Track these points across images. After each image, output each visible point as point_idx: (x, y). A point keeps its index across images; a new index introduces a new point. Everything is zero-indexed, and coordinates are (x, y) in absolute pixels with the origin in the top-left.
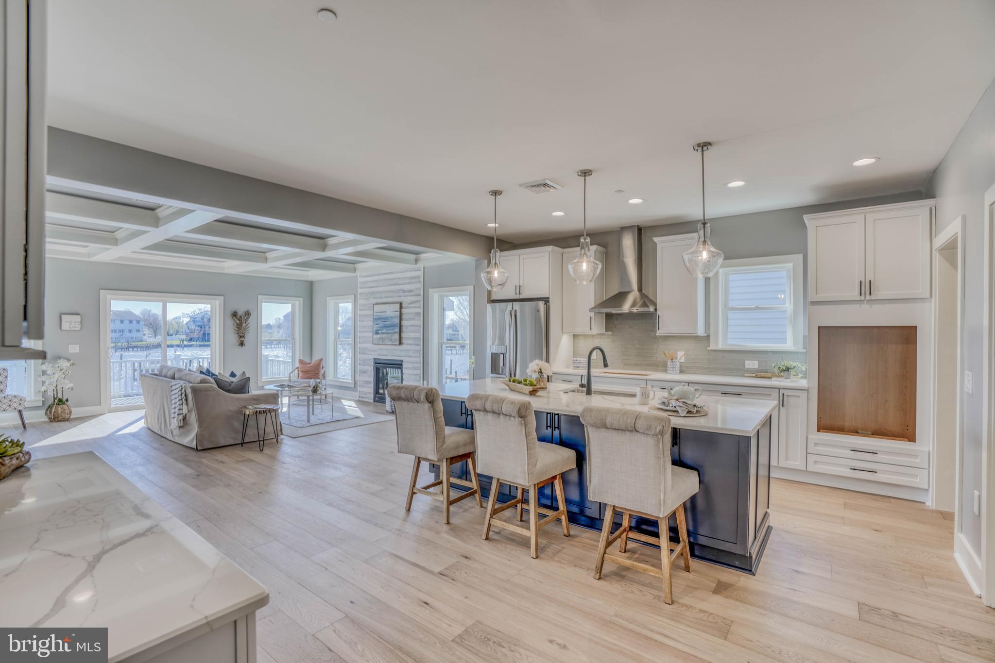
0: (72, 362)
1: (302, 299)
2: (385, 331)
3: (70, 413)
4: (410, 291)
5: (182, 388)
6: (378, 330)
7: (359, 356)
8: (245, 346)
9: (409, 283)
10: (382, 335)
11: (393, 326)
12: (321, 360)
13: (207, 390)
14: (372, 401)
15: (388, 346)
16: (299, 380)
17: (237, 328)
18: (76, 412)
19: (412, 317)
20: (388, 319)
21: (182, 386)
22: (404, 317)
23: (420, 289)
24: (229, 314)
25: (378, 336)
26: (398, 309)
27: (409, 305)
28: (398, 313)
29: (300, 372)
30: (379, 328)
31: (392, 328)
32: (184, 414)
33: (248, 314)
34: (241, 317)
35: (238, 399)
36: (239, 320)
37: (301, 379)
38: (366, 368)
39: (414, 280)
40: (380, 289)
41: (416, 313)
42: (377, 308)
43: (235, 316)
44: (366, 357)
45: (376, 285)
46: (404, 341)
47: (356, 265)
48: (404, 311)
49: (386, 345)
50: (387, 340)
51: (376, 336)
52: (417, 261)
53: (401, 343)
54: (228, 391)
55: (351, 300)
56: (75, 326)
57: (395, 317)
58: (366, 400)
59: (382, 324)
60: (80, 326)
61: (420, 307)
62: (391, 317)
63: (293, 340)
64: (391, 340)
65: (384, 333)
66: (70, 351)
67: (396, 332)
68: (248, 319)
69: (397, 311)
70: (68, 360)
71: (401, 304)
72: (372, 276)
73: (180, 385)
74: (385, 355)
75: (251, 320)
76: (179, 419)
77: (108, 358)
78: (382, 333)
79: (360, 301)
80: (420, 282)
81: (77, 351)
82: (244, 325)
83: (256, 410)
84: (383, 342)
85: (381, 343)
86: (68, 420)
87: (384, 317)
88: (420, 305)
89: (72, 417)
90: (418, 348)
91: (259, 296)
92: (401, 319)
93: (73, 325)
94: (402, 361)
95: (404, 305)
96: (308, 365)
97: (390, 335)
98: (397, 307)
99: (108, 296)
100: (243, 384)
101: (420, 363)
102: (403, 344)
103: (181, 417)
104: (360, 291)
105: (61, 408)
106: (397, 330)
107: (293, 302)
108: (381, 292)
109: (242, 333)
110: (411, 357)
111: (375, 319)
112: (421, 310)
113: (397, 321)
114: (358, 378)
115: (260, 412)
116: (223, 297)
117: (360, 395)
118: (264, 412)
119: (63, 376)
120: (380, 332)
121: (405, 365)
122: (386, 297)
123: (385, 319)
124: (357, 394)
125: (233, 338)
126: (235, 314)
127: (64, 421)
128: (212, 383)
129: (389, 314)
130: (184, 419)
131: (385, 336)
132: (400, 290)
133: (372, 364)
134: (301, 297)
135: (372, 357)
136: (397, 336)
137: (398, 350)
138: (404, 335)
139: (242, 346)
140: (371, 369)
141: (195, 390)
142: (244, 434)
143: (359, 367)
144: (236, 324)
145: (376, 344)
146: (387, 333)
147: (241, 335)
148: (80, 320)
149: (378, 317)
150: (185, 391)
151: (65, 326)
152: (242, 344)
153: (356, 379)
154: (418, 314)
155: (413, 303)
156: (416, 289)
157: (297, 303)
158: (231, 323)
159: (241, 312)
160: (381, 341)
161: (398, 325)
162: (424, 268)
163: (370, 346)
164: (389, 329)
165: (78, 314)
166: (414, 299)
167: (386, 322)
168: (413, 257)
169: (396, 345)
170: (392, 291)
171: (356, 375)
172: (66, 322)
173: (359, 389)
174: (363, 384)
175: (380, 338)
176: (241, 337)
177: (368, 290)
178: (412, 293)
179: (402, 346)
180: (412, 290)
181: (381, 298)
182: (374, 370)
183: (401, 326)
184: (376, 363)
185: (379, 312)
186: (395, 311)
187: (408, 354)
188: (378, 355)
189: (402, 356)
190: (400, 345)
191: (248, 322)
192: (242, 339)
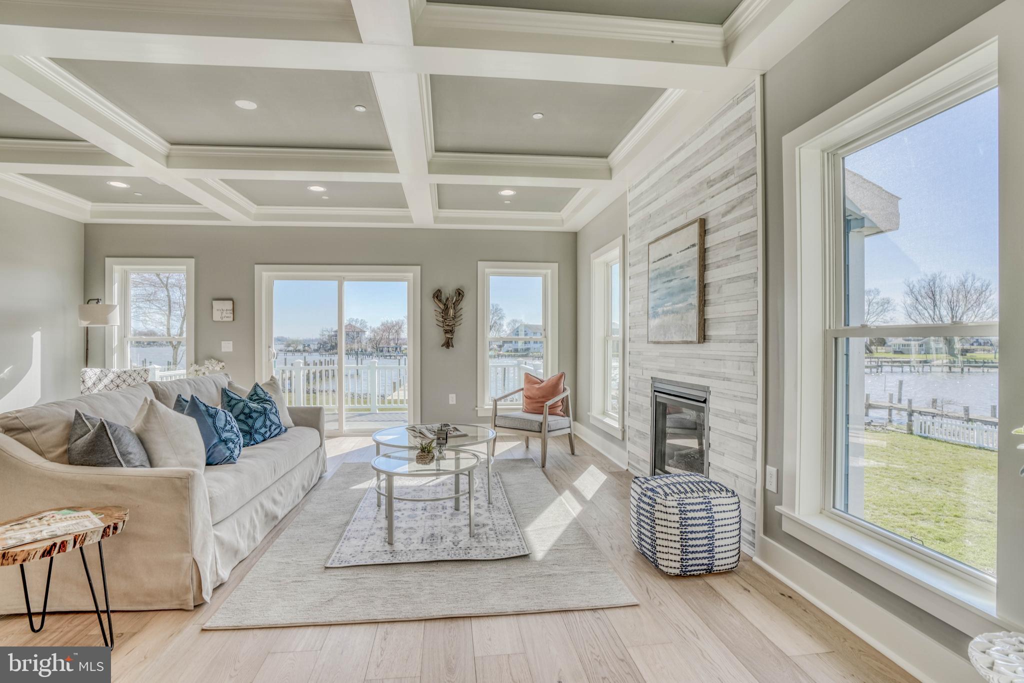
0: (224, 363)
1: (559, 264)
2: (668, 306)
4: (726, 175)
6: (657, 306)
7: (629, 371)
8: (453, 348)
9: (722, 153)
10: (663, 317)
12: (563, 377)
15: (674, 346)
17: (443, 317)
19: (734, 251)
20: (675, 273)
22: (711, 258)
23: (754, 153)
24: (429, 293)
25: (657, 321)
26: (696, 240)
27: (723, 220)
28: (696, 248)
29: (524, 398)
30: (659, 302)
31: (682, 296)
33: (460, 293)
34: (448, 298)
36: (445, 305)
37: (525, 413)
38: (640, 400)
39: (733, 138)
40: (661, 202)
41: (743, 237)
42: (657, 251)
43: (437, 297)
44: (640, 373)
45: (654, 195)
46: (711, 332)
47: (608, 159)
48: (711, 240)
49: (671, 342)
51: (653, 323)
52: (728, 50)
55: (616, 249)
56: (227, 315)
57: (688, 264)
59: (664, 290)
60: (232, 316)
61: (756, 213)
62: (681, 267)
64: (682, 330)
65: (667, 313)
66: (223, 350)
67: (693, 306)
68: (458, 302)
69: (694, 245)
70: (219, 361)
71: (703, 222)
72: (648, 177)
74: (671, 372)
75: (466, 305)
78: (663, 312)
79: (630, 247)
80: (752, 131)
81: (230, 350)
82: (451, 312)
84: (665, 335)
87: (668, 269)
88: (757, 206)
90: (750, 351)
91: (479, 262)
92: (703, 267)
93: (224, 314)
94: (706, 390)
95: (710, 225)
96: (537, 386)
97: (679, 316)
98: (694, 234)
99: (264, 273)
101: (756, 401)
102: (709, 339)
104: (630, 222)
106: (694, 300)
108: (662, 210)
109: (448, 325)
110: (729, 380)
111: (652, 280)
112: (757, 224)
113: (694, 273)
114: (628, 420)
116: (419, 267)
117: (630, 462)
120: (660, 310)
121: (714, 404)
122: (672, 218)
123: (670, 275)
125: (436, 335)
126: (437, 295)
129: (677, 259)
131: (670, 318)
133: (649, 392)
134: (555, 262)
135: (648, 375)
136: (692, 318)
137: (697, 356)
138: (711, 312)
139: (449, 347)
143: (629, 397)
144: (439, 311)
145: (655, 343)
146: (672, 312)
147: (448, 328)
148: (231, 308)
149: (656, 273)
151: (217, 316)
152: (448, 344)
153: (625, 422)
155: (734, 208)
157: (550, 273)
158: (432, 309)
159: (449, 291)
160: (662, 332)
161: (697, 283)
162: (761, 74)
163: (645, 347)
164: (675, 299)
165: (229, 299)
166: (734, 193)
167: (671, 281)
168: (709, 34)
169: (691, 342)
170: (685, 196)
171: (625, 412)
172: (218, 310)
173: (629, 445)
174: (636, 436)
175: (660, 328)
176: (446, 332)
177: (641, 215)
178: (732, 177)
179: (706, 344)
180: (730, 169)
181: (664, 224)
182: (651, 406)
183: (705, 286)
184: (655, 391)
185: (659, 260)
186: (688, 248)
187: (723, 370)
188: (660, 370)
189: (709, 377)
190: (699, 342)
191: (459, 307)
192: (449, 336)
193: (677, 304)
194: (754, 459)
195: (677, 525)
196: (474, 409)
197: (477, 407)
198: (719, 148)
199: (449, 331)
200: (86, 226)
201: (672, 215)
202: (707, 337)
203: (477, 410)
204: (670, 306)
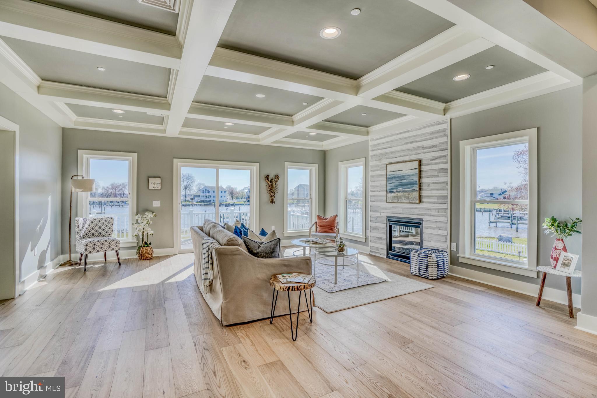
0: (155, 213)
1: (318, 165)
2: (400, 189)
3: (152, 253)
4: (432, 147)
5: (209, 249)
6: (392, 189)
7: (370, 214)
8: (274, 203)
9: (430, 139)
10: (397, 193)
11: (412, 184)
12: (336, 216)
13: (234, 253)
14: (385, 257)
15: (404, 204)
16: (317, 233)
17: (269, 188)
18: (157, 252)
19: (436, 173)
20: (404, 177)
21: (209, 246)
22: (424, 174)
23: (446, 142)
24: (264, 178)
25: (393, 194)
26: (417, 167)
27: (430, 162)
28: (417, 170)
29: (318, 226)
30: (393, 187)
31: (409, 186)
32: (210, 280)
33: (277, 177)
34: (272, 180)
35: (267, 265)
36: (270, 182)
37: (319, 232)
38: (378, 225)
39: (436, 135)
40: (394, 149)
41: (441, 169)
42: (391, 168)
43: (267, 179)
44: (378, 214)
45: (389, 145)
46: (423, 200)
47: (369, 128)
48: (423, 168)
49: (402, 203)
50: (404, 199)
51: (390, 195)
52: (445, 111)
53: (420, 202)
54: (256, 255)
55: (362, 163)
56: (157, 186)
57: (413, 175)
58: (378, 255)
59: (397, 183)
60: (160, 186)
61: (446, 163)
62: (408, 176)
63: (311, 199)
64: (408, 198)
65: (399, 192)
66: (154, 206)
67: (415, 190)
68: (277, 181)
69: (416, 169)
70: (153, 212)
71: (420, 161)
72: (385, 137)
73: (208, 244)
74: (400, 214)
75: (279, 182)
76: (205, 284)
77: (179, 211)
78: (397, 191)
79: (371, 163)
80: (445, 135)
81: (159, 205)
82: (274, 186)
83: (288, 285)
84: (398, 200)
85: (396, 201)
86: (151, 259)
87: (399, 175)
88: (447, 161)
89: (154, 256)
90: (444, 206)
91: (285, 163)
92: (420, 177)
93: (156, 185)
94: (422, 220)
95: (424, 162)
96: (325, 221)
97: (407, 193)
98: (416, 164)
99: (179, 163)
100: (272, 247)
101: (447, 223)
102: (423, 202)
103: (207, 282)
104: (371, 153)
105: (146, 250)
106: (416, 188)
107: (310, 168)
108: (394, 152)
109: (273, 193)
110: (433, 216)
111: (389, 178)
112: (448, 166)
113: (416, 179)
114: (369, 234)
115: (293, 289)
116: (259, 164)
117: (371, 250)
118: (298, 289)
119: (147, 225)
120: (395, 190)
121: (425, 224)
122: (400, 156)
123: (401, 178)
124: (368, 248)
125: (266, 197)
126: (267, 177)
127: (147, 259)
128: (239, 245)
129: (405, 172)
130: (211, 285)
131: (401, 194)
132: (418, 147)
133: (385, 221)
134: (317, 164)
135: (385, 215)
136: (416, 194)
137: (416, 208)
138: (424, 193)
139: (273, 203)
140: (384, 227)
141: (220, 253)
142: (274, 307)
143: (370, 224)
144: (268, 186)
145: (390, 202)
146: (403, 192)
147: (272, 194)
148: (160, 182)
149: (392, 176)
150: (211, 253)
151: (151, 187)
152: (272, 202)
153: (367, 235)
154: (445, 170)
155: (436, 159)
156: (440, 143)
157: (314, 169)
158: (264, 185)
159: (272, 176)
160: (396, 199)
161: (418, 183)
162: (451, 119)
163: (383, 204)
164: (404, 187)
165: (159, 177)
166: (437, 154)
167: (401, 180)
168: (442, 106)
169: (415, 203)
170: (409, 150)
171: (367, 231)
172: (152, 183)
173: (370, 244)
174: (375, 240)
175: (395, 197)
176: (272, 196)
177: (379, 152)
178: (436, 148)
179: (421, 204)
180: (435, 146)
181: (395, 158)
182: (387, 227)
183: (420, 184)
184: (388, 221)
185: (393, 172)
186: (413, 169)
187: (430, 213)
188: (392, 213)
189: (422, 215)
190: (419, 203)
191: (277, 184)
192: (273, 198)
193: (406, 189)
194: (446, 242)
195: (436, 263)
196: (283, 233)
197: (284, 232)
198: (429, 137)
199: (272, 195)
200: (64, 130)
201: (400, 155)
202: (421, 201)
203: (284, 234)
204: (401, 189)
